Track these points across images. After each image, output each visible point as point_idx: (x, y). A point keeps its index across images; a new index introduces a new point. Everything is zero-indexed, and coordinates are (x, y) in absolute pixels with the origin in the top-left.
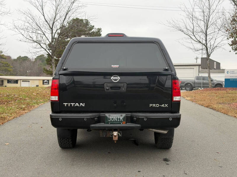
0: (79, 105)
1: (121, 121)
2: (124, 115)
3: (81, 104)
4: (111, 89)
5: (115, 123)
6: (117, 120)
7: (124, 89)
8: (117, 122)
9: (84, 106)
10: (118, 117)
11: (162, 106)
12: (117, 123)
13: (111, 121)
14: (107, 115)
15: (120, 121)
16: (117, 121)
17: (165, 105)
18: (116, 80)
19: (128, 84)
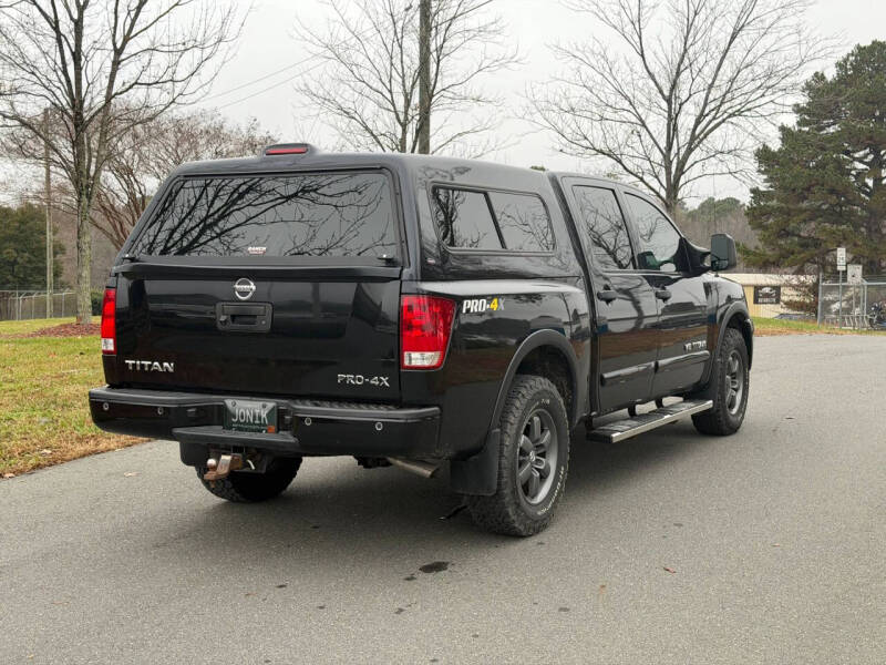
0: (162, 366)
1: (265, 425)
2: (271, 404)
3: (166, 364)
4: (233, 321)
5: (246, 430)
6: (254, 419)
7: (264, 324)
8: (254, 427)
9: (171, 370)
10: (257, 411)
11: (372, 382)
12: (253, 431)
13: (238, 422)
14: (229, 402)
15: (260, 425)
16: (254, 424)
17: (380, 381)
18: (244, 293)
19: (276, 308)
